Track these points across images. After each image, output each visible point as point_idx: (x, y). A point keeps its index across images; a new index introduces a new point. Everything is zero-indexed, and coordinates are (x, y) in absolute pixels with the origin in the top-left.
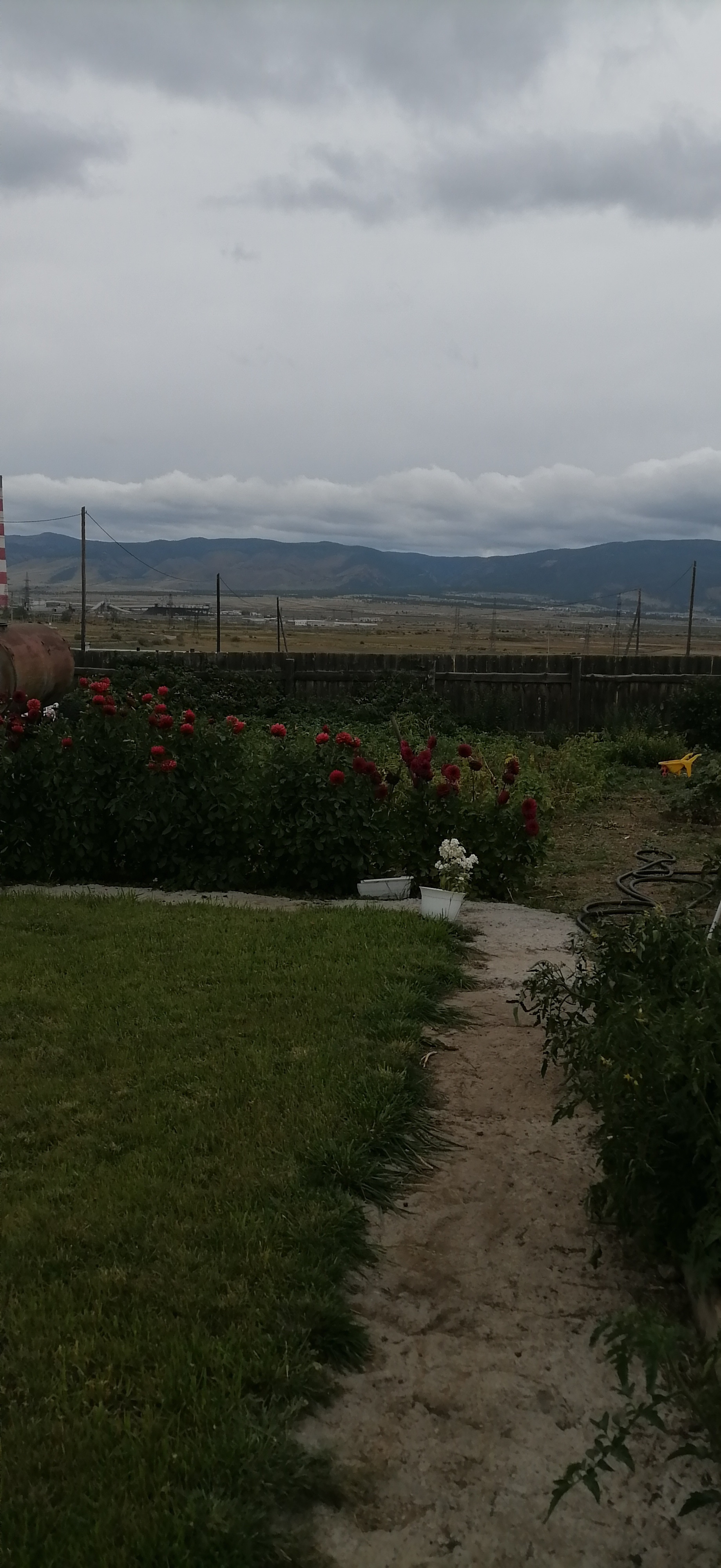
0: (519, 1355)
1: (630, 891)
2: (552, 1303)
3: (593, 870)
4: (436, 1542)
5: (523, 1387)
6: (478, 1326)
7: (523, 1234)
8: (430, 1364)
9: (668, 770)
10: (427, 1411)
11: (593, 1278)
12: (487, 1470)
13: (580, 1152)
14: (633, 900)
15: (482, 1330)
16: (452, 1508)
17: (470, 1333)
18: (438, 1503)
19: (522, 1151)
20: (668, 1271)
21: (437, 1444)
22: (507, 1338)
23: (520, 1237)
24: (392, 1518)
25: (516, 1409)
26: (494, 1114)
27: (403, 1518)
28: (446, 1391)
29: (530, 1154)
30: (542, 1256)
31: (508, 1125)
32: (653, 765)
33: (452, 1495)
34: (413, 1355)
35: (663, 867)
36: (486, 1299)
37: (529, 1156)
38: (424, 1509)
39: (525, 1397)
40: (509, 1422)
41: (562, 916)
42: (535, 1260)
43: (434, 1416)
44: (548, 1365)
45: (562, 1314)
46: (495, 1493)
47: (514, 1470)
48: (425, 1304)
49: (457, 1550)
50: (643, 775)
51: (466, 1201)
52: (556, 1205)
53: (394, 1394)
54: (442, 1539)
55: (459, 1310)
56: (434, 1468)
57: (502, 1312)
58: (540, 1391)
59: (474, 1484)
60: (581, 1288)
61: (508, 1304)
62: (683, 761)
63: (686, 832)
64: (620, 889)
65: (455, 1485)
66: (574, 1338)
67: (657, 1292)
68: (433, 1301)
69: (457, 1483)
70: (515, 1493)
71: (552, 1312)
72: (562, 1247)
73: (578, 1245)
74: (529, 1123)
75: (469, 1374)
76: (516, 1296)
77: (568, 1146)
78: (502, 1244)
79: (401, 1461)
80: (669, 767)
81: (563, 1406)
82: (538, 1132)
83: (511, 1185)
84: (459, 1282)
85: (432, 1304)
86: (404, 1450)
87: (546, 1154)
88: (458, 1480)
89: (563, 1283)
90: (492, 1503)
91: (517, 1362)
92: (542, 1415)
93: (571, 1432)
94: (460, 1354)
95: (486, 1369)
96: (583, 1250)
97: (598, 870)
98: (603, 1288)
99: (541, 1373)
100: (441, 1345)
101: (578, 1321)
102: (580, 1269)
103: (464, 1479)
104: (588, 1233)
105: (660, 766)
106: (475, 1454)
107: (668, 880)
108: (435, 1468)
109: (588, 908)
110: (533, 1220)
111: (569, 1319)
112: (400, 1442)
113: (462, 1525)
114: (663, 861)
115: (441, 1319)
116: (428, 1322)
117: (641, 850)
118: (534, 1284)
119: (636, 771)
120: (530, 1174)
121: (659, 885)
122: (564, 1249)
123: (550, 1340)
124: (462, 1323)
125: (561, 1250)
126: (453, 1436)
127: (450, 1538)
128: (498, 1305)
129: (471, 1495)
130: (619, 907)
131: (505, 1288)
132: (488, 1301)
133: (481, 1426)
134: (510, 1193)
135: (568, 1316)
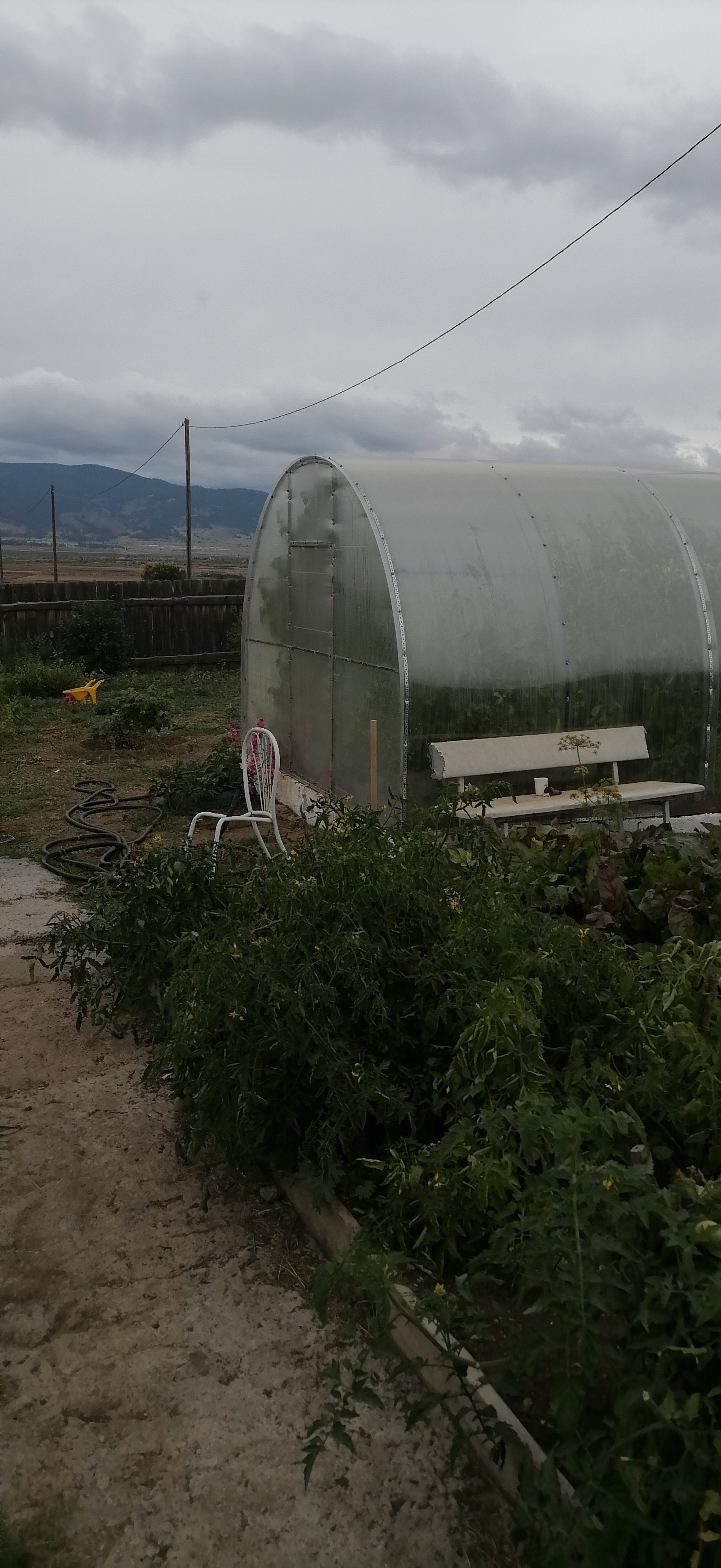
0: (157, 1326)
1: (83, 825)
2: (170, 1262)
3: (37, 809)
4: (146, 1556)
5: (174, 1357)
6: (103, 1312)
7: (113, 1200)
8: (68, 1371)
9: (73, 698)
10: (83, 1422)
11: (199, 1222)
12: (170, 1458)
13: (139, 1099)
14: (90, 833)
15: (110, 1314)
16: (149, 1513)
17: (97, 1322)
18: (133, 1515)
19: (79, 1114)
20: (268, 1193)
21: (108, 1453)
22: (138, 1313)
23: (111, 1204)
24: (90, 1554)
25: (174, 1382)
26: (35, 1084)
27: (102, 1547)
28: (95, 1392)
29: (90, 1115)
30: (141, 1217)
31: (54, 1091)
32: (58, 694)
33: (145, 1499)
34: (45, 1368)
35: (105, 796)
36: (99, 1280)
37: (89, 1118)
38: (120, 1528)
39: (179, 1366)
40: (172, 1399)
41: (24, 860)
42: (135, 1223)
43: (92, 1424)
44: (189, 1326)
45: (184, 1269)
46: (187, 1478)
47: (197, 1446)
48: (37, 1309)
49: (170, 1554)
50: (48, 705)
51: (41, 1184)
52: (137, 1160)
53: (41, 1419)
54: (151, 1551)
55: (76, 1302)
56: (114, 1480)
57: (122, 1288)
58: (191, 1355)
59: (162, 1478)
60: (192, 1236)
61: (125, 1278)
62: (87, 688)
63: (113, 758)
64: (72, 824)
65: (143, 1488)
66: (205, 1289)
67: (265, 1216)
68: (45, 1303)
69: (144, 1485)
70: (208, 1468)
71: (174, 1270)
72: (158, 1201)
73: (173, 1193)
74: (76, 1084)
75: (113, 1366)
76: (130, 1266)
77: (125, 1097)
78: (96, 1217)
79: (76, 1487)
80: (74, 695)
81: (218, 1361)
82: (90, 1090)
83: (83, 1153)
84: (64, 1272)
85: (44, 1306)
86: (75, 1476)
87: (107, 1111)
88: (144, 1480)
89: (173, 1236)
90: (188, 1489)
91: (157, 1334)
92: (202, 1379)
93: (236, 1384)
94: (95, 1348)
95: (129, 1354)
96: (180, 1198)
97: (42, 808)
98: (213, 1229)
99: (186, 1336)
100: (71, 1346)
101: (202, 1270)
102: (184, 1217)
103: (151, 1477)
104: (178, 1179)
105: (65, 695)
106: (152, 1446)
107: (116, 808)
108: (116, 1479)
109: (47, 848)
110: (118, 1183)
111: (192, 1271)
112: (67, 1467)
113: (166, 1527)
114: (104, 791)
115: (60, 1318)
116: (47, 1326)
117: (77, 782)
118: (144, 1247)
119: (41, 701)
120: (99, 1136)
121: (109, 815)
122: (161, 1202)
123: (183, 1300)
124: (84, 1314)
125: (158, 1204)
126: (121, 1437)
127: (159, 1546)
128: (114, 1282)
129: (164, 1490)
130: (78, 842)
131: (116, 1261)
132: (104, 1282)
133: (146, 1414)
134: (84, 1162)
135: (190, 1268)
